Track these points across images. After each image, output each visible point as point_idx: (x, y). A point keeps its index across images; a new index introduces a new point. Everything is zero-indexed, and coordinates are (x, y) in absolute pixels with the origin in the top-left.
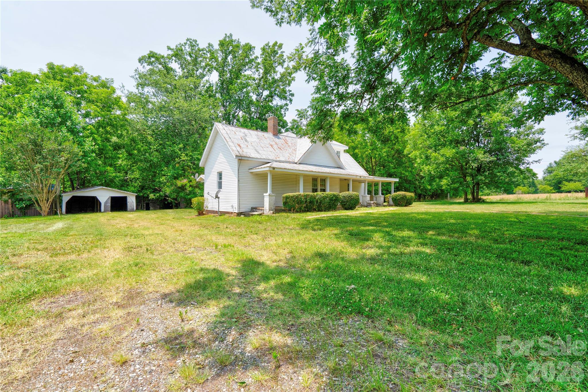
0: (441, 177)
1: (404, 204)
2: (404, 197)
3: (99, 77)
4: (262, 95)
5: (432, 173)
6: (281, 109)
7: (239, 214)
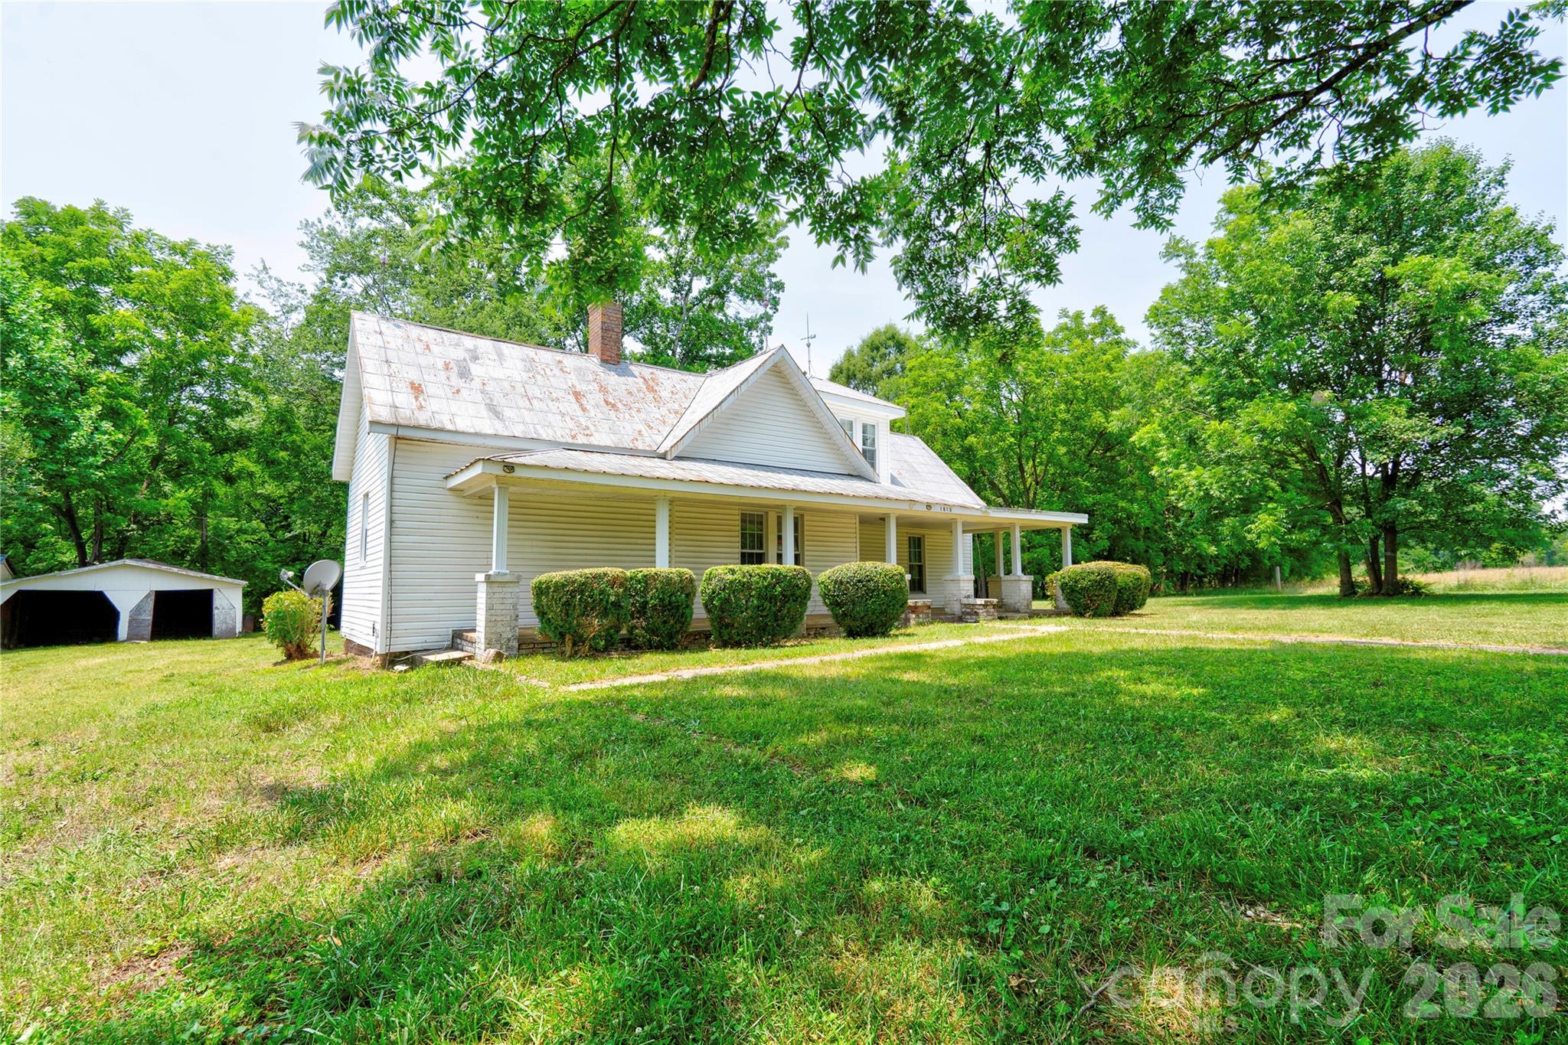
0: (1248, 506)
1: (1108, 607)
2: (1105, 582)
3: (191, 244)
4: (690, 290)
5: (1215, 492)
6: (750, 329)
7: (391, 660)
